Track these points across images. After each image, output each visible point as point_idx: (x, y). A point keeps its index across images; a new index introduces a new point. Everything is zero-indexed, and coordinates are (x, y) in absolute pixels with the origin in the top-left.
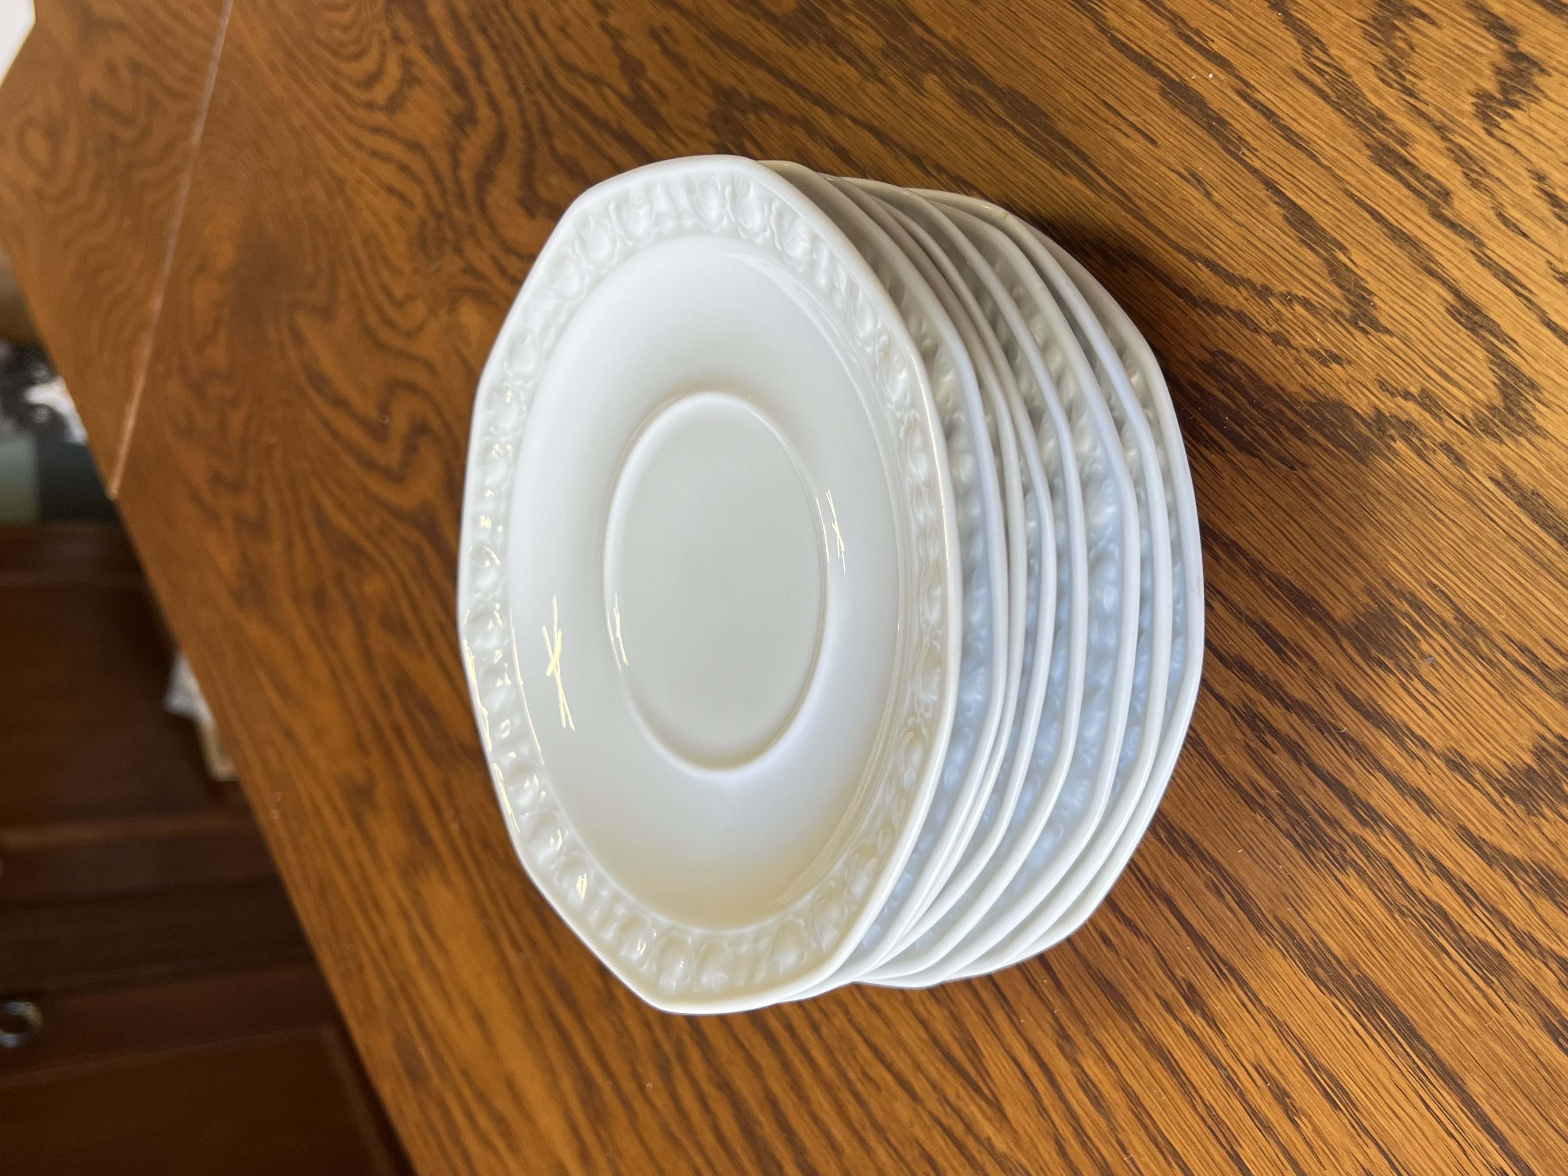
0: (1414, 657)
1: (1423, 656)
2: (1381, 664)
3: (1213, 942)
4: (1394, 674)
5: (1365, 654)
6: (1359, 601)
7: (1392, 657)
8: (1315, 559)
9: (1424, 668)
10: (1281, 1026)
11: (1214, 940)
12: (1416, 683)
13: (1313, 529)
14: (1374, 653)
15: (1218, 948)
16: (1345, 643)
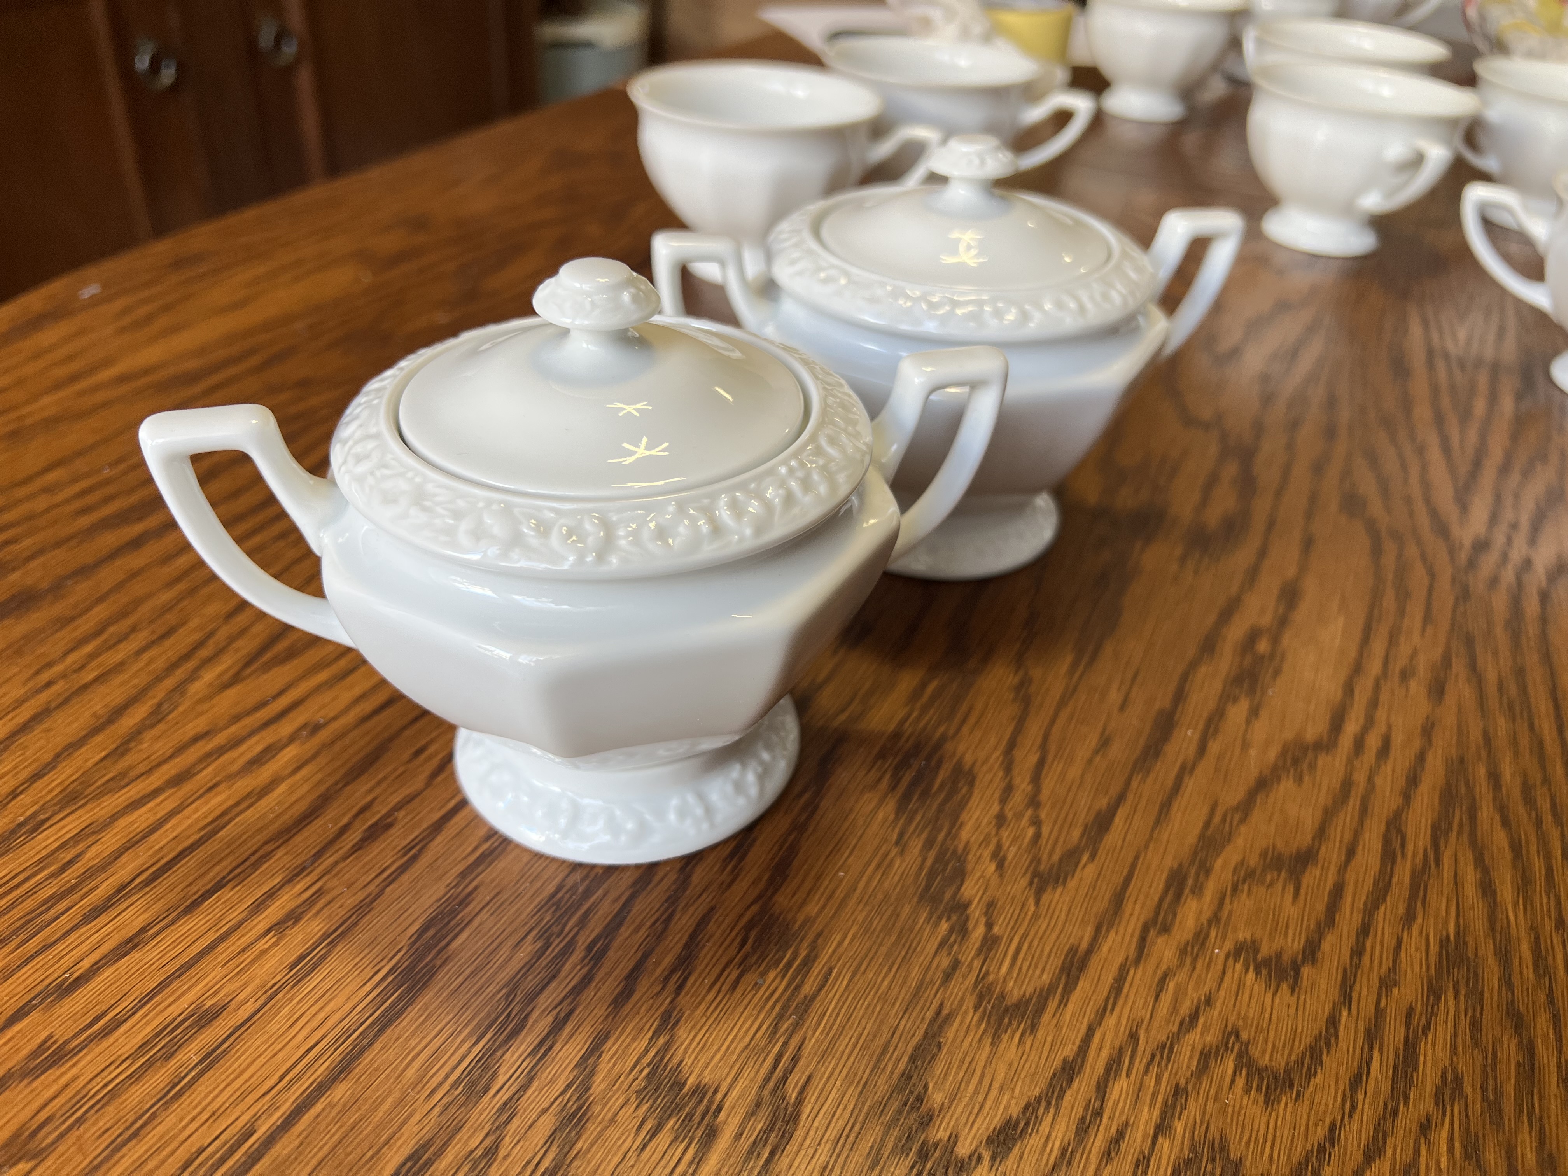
0: (759, 967)
1: (763, 974)
2: (745, 941)
3: (439, 839)
4: (739, 952)
5: (749, 927)
7: (754, 948)
9: (752, 977)
10: (368, 906)
12: (735, 973)
14: (753, 934)
15: (435, 843)
16: (755, 909)
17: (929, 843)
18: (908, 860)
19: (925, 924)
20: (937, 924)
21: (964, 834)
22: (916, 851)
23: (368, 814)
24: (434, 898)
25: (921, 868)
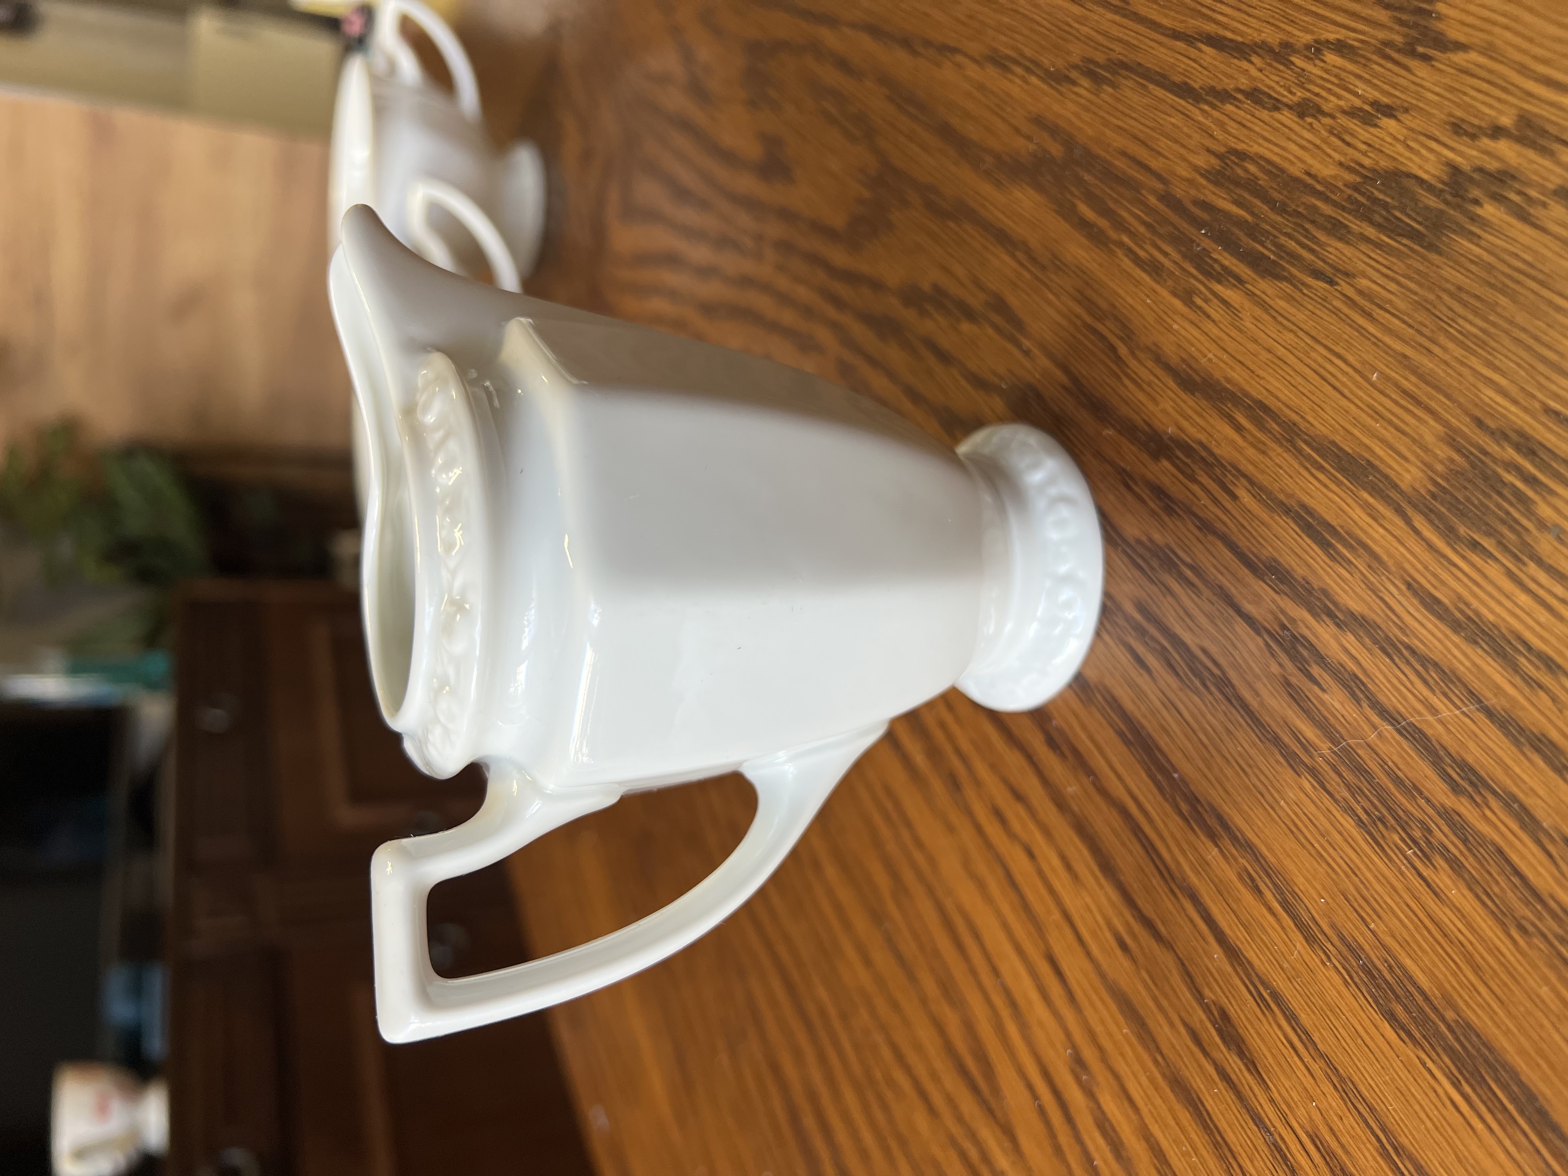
0: (1527, 530)
1: (1542, 525)
2: (1475, 546)
3: (1250, 955)
4: (1496, 559)
5: (1449, 533)
6: (1436, 456)
7: (1491, 533)
8: (1369, 406)
9: (1545, 545)
10: (1345, 1082)
11: (1252, 953)
12: (1532, 568)
13: (1364, 362)
14: (1462, 530)
15: (1256, 962)
16: (1419, 522)
17: (1337, 229)
18: (1361, 266)
19: (1483, 243)
20: (1484, 223)
21: (1327, 171)
22: (1348, 251)
23: (1204, 1036)
24: (1343, 989)
25: (1378, 245)
